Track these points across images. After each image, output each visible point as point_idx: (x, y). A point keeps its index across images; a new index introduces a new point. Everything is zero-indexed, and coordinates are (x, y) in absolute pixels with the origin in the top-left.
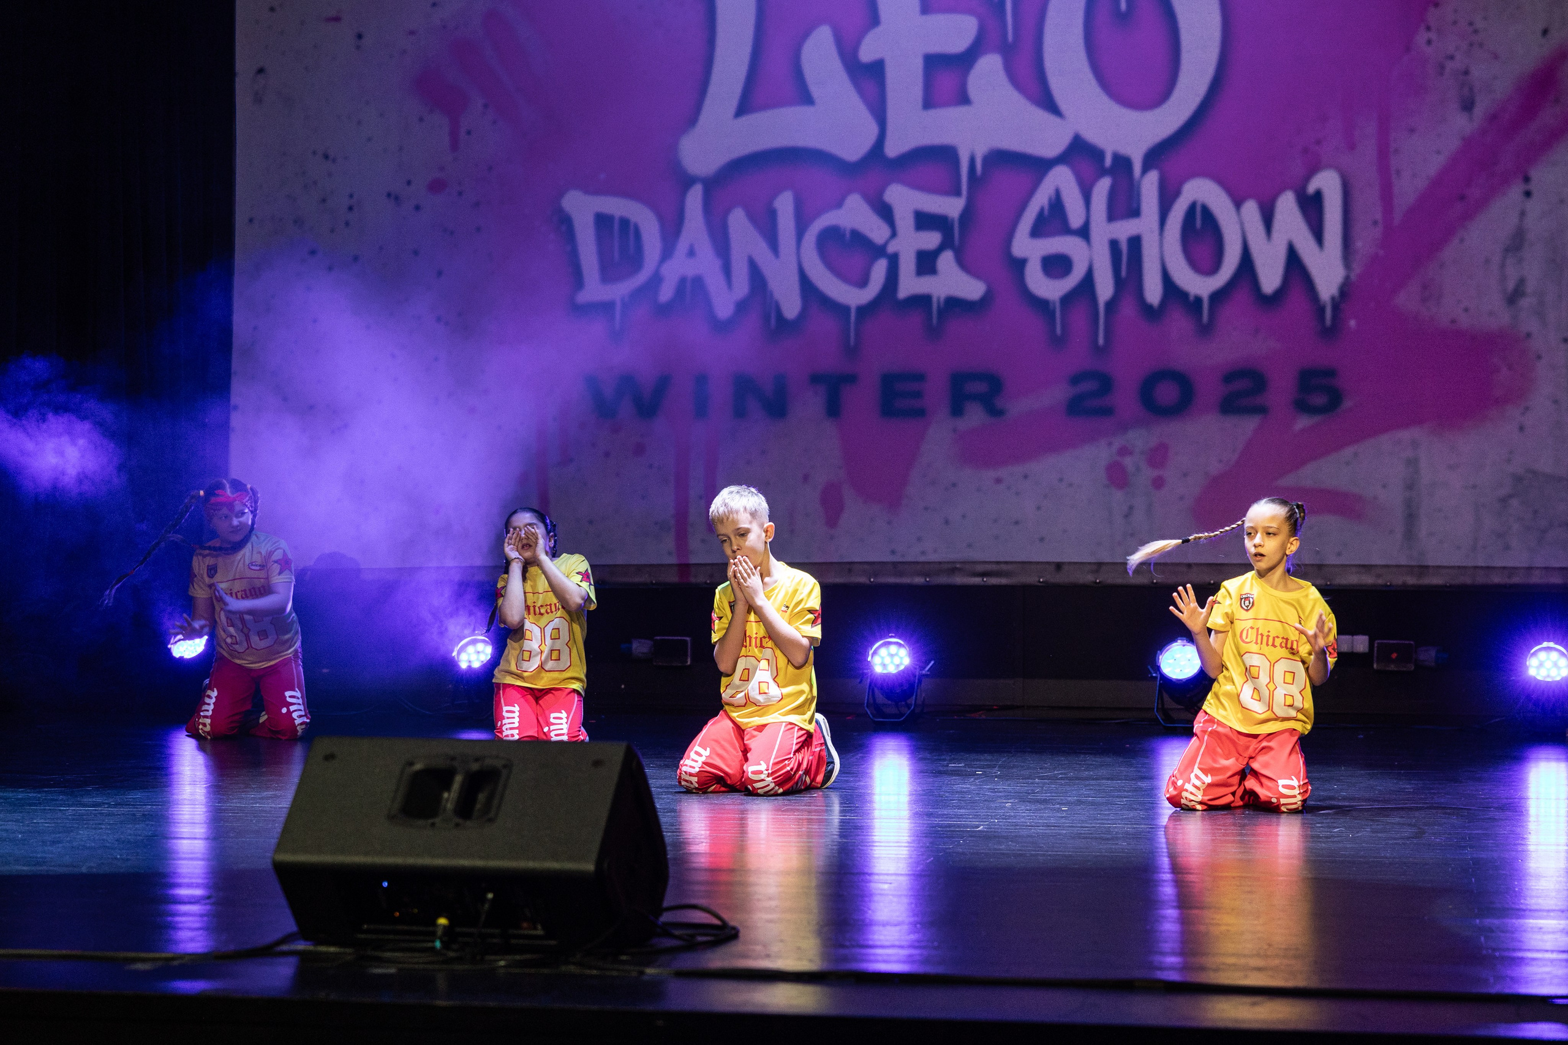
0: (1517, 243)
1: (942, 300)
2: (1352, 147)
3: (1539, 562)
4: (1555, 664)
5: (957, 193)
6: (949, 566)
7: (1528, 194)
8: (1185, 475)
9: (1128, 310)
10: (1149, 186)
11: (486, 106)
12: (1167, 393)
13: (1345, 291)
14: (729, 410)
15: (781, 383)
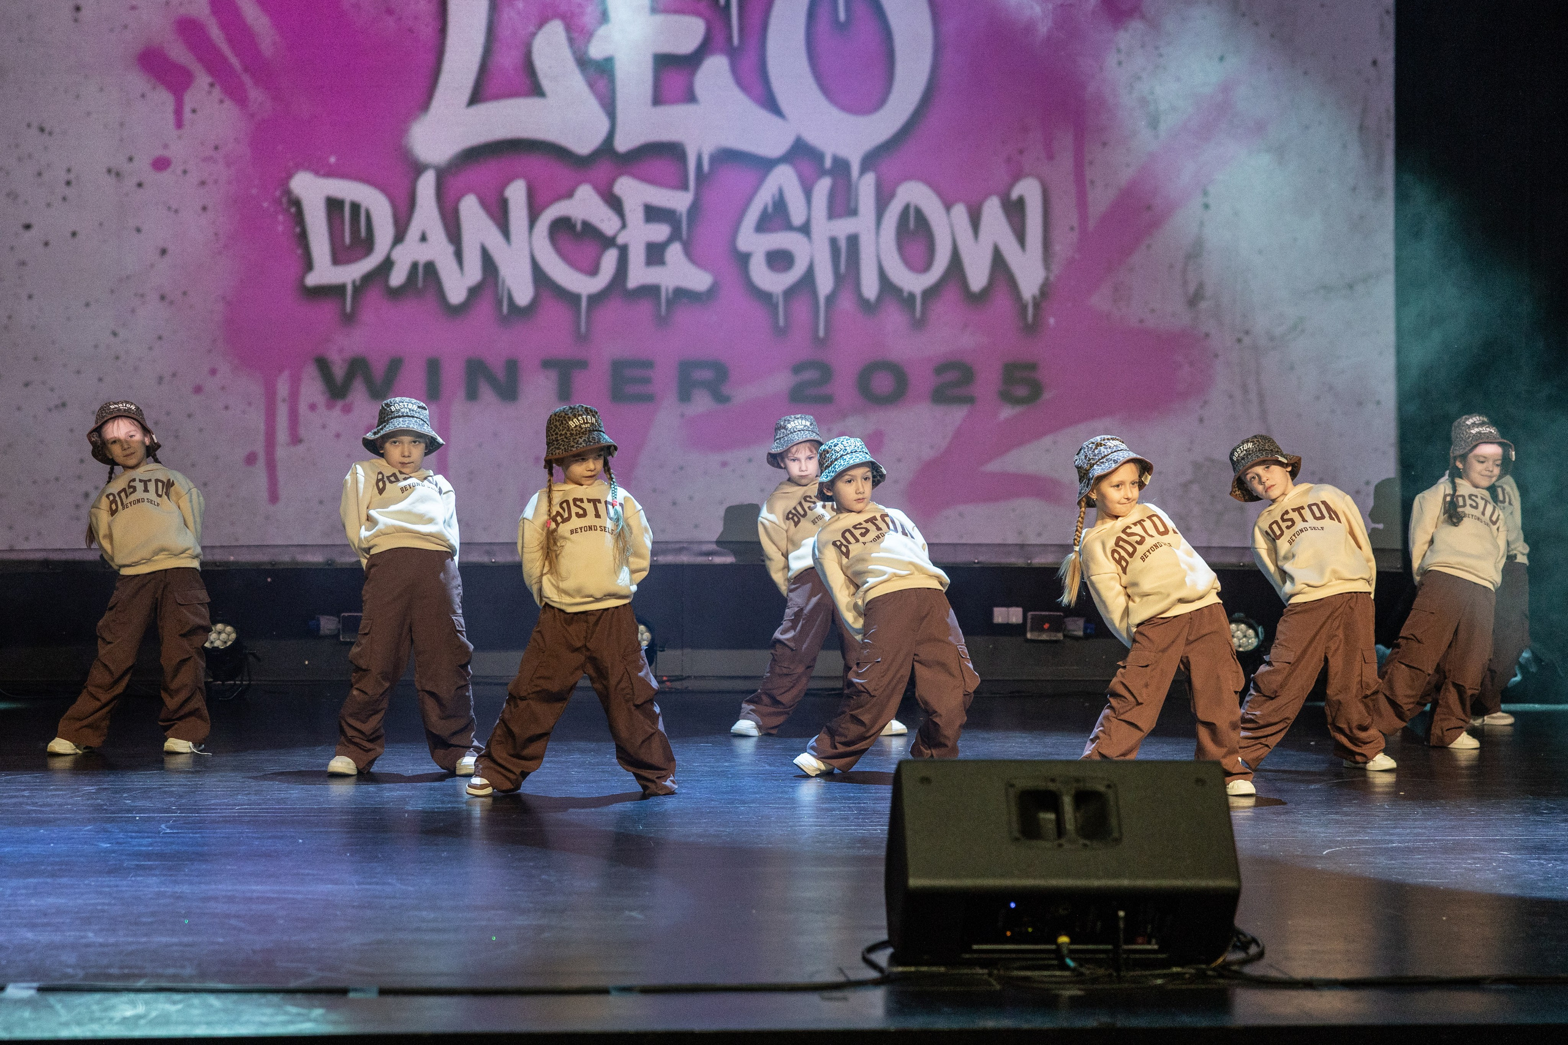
0: (1196, 250)
1: (670, 291)
2: (1051, 157)
5: (684, 187)
6: (677, 546)
7: (1206, 206)
8: (899, 460)
9: (846, 303)
10: (866, 187)
11: (212, 85)
12: (883, 383)
13: (1045, 290)
14: (461, 393)
15: (512, 367)
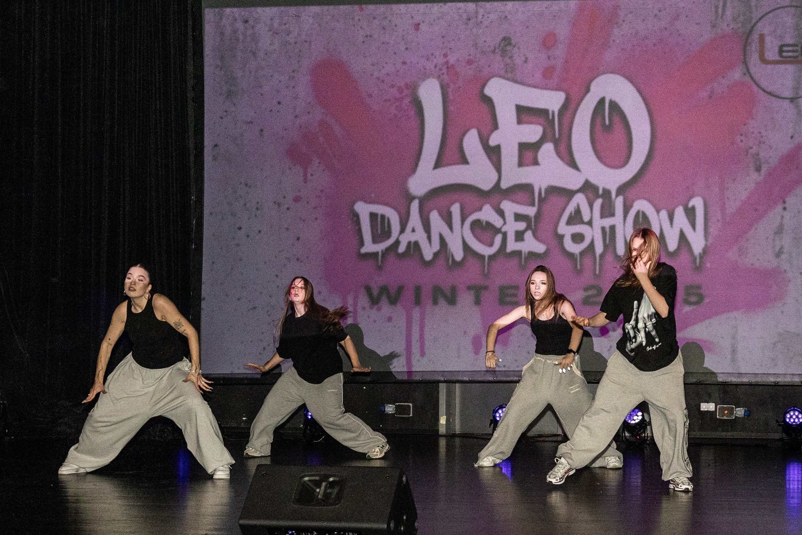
0: (780, 230)
1: (527, 252)
2: (708, 187)
3: (790, 371)
4: (797, 417)
5: (533, 204)
7: (785, 209)
9: (609, 258)
10: (619, 203)
11: (320, 163)
13: (705, 251)
14: (430, 302)
15: (454, 290)
